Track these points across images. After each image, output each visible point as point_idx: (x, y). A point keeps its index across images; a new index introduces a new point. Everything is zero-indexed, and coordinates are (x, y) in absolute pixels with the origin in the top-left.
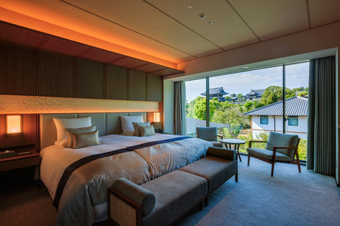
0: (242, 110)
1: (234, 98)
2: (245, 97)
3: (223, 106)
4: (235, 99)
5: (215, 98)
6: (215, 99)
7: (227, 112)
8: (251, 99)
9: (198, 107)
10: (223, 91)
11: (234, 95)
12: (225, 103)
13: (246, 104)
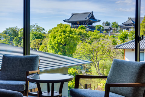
0: (114, 43)
1: (107, 27)
2: (121, 27)
3: (92, 38)
4: (108, 29)
5: (81, 26)
6: (82, 28)
7: (95, 44)
8: (128, 29)
9: (55, 37)
10: (93, 17)
11: (108, 24)
12: (94, 33)
13: (120, 35)
